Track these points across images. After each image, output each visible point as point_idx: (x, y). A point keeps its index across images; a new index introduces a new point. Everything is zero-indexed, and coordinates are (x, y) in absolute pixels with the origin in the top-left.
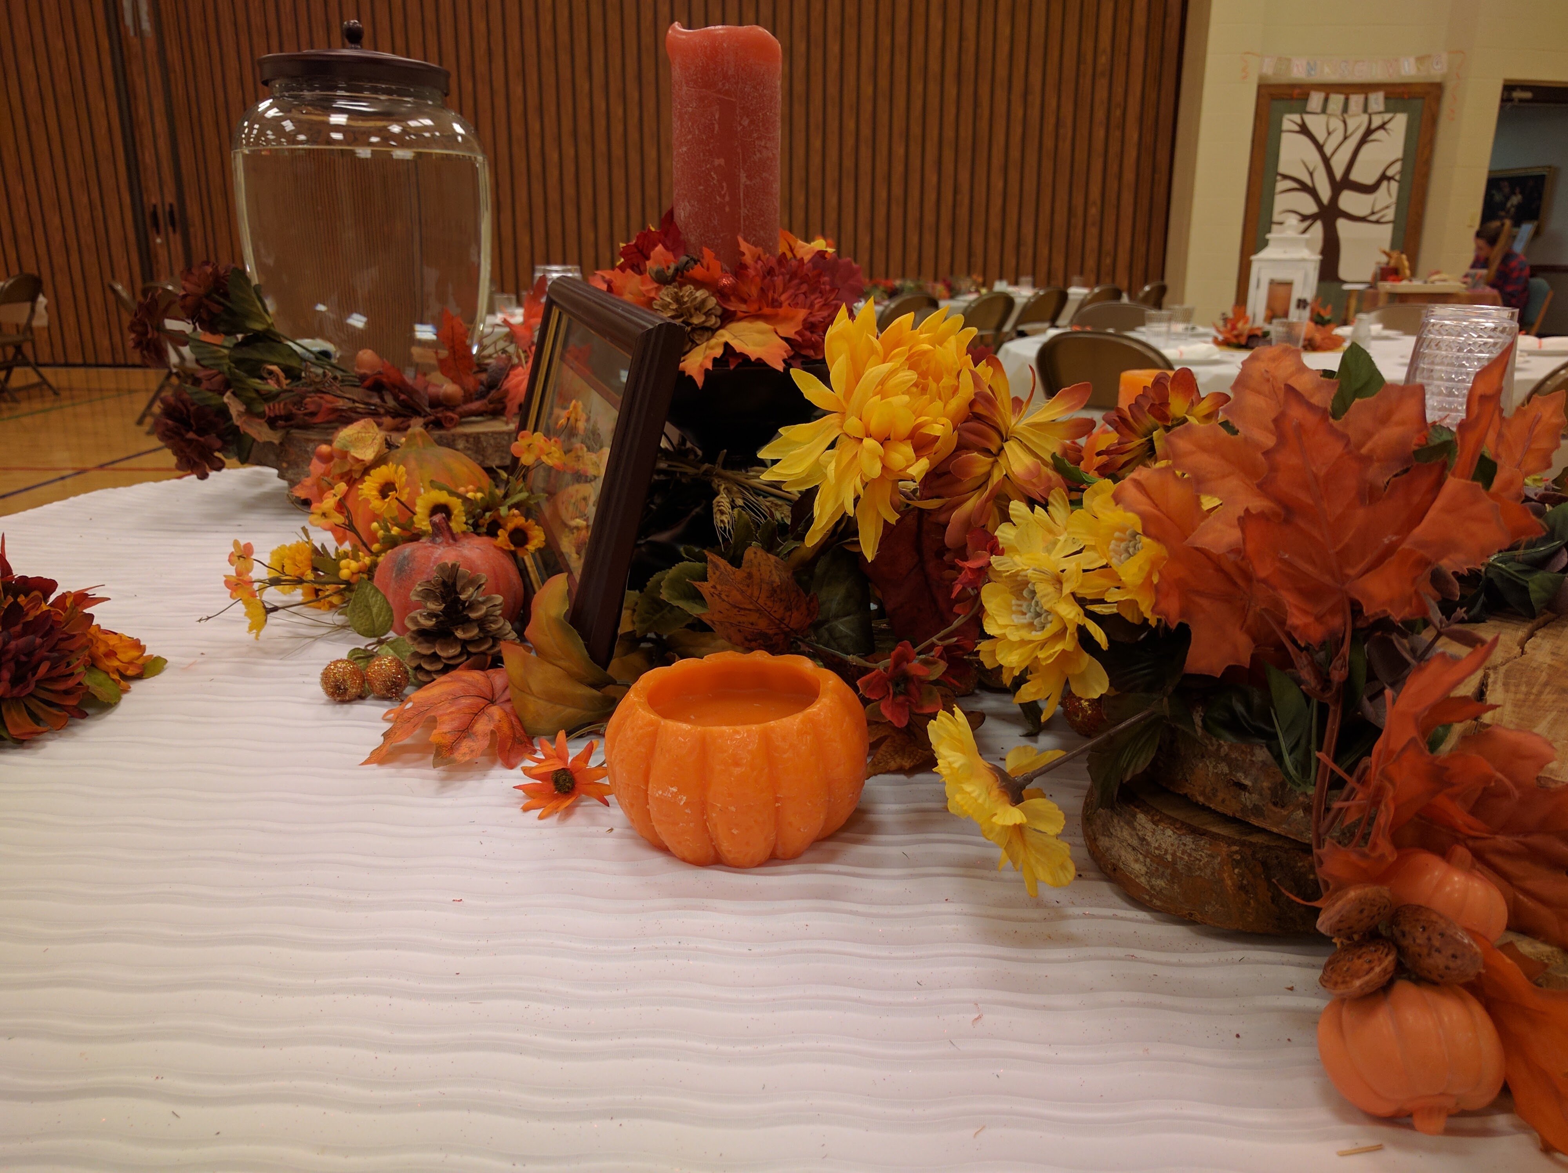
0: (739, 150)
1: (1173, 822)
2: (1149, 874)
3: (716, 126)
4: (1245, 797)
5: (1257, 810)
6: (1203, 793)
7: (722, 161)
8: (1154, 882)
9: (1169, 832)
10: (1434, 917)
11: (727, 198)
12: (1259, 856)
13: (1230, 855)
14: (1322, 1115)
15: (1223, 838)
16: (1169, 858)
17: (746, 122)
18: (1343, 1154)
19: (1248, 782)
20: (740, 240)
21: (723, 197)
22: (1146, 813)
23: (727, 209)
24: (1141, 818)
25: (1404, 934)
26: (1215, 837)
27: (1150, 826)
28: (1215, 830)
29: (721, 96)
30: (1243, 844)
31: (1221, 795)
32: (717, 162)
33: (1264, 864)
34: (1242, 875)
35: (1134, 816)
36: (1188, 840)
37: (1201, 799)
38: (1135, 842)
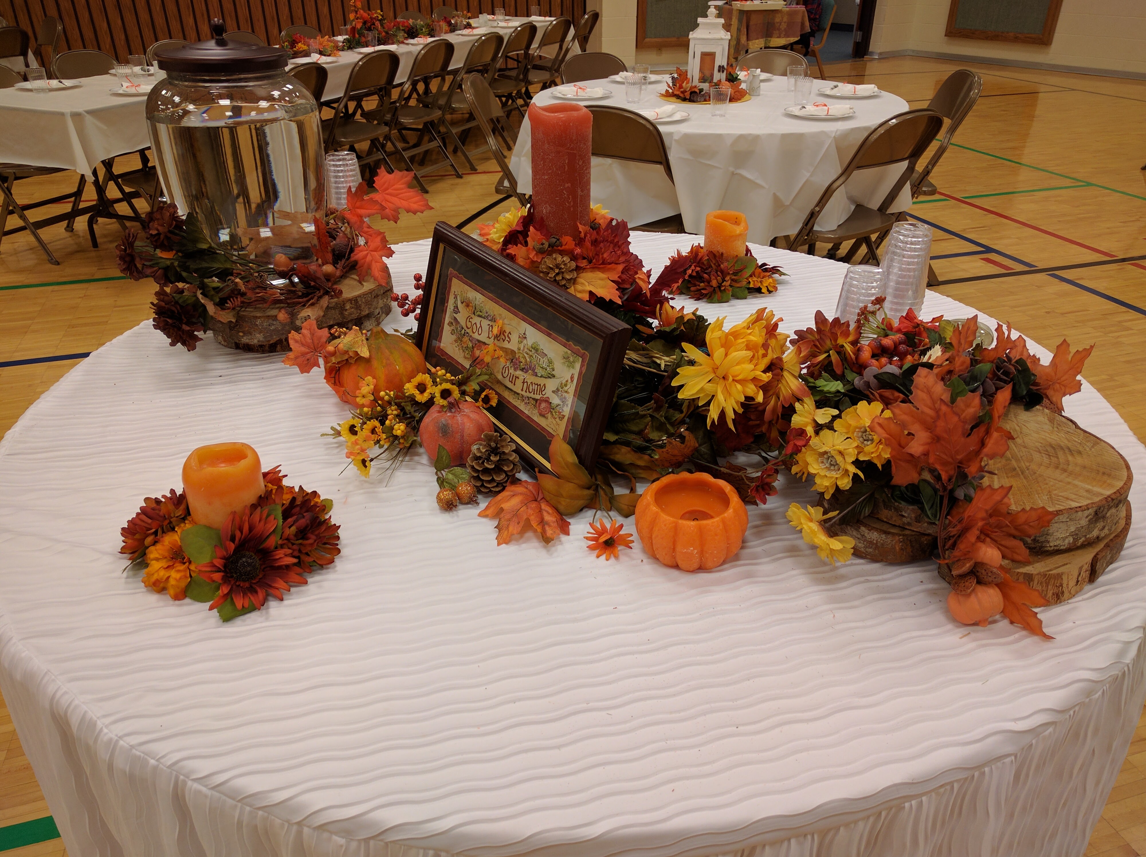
0: (578, 178)
1: (876, 529)
2: (866, 547)
3: (566, 167)
4: (904, 519)
5: (909, 524)
6: (887, 518)
7: (569, 185)
8: (867, 550)
9: (875, 533)
10: (988, 567)
11: (572, 204)
12: (909, 538)
13: (899, 540)
14: (950, 626)
15: (897, 534)
16: (875, 542)
17: (580, 163)
18: (961, 638)
19: (906, 515)
20: (578, 224)
21: (569, 203)
22: (865, 526)
23: (572, 209)
24: (863, 528)
25: (978, 571)
26: (893, 534)
27: (867, 531)
28: (892, 531)
29: (569, 151)
30: (904, 535)
31: (894, 519)
32: (566, 185)
33: (910, 541)
34: (902, 545)
35: (859, 528)
36: (883, 536)
37: (885, 520)
38: (859, 536)
